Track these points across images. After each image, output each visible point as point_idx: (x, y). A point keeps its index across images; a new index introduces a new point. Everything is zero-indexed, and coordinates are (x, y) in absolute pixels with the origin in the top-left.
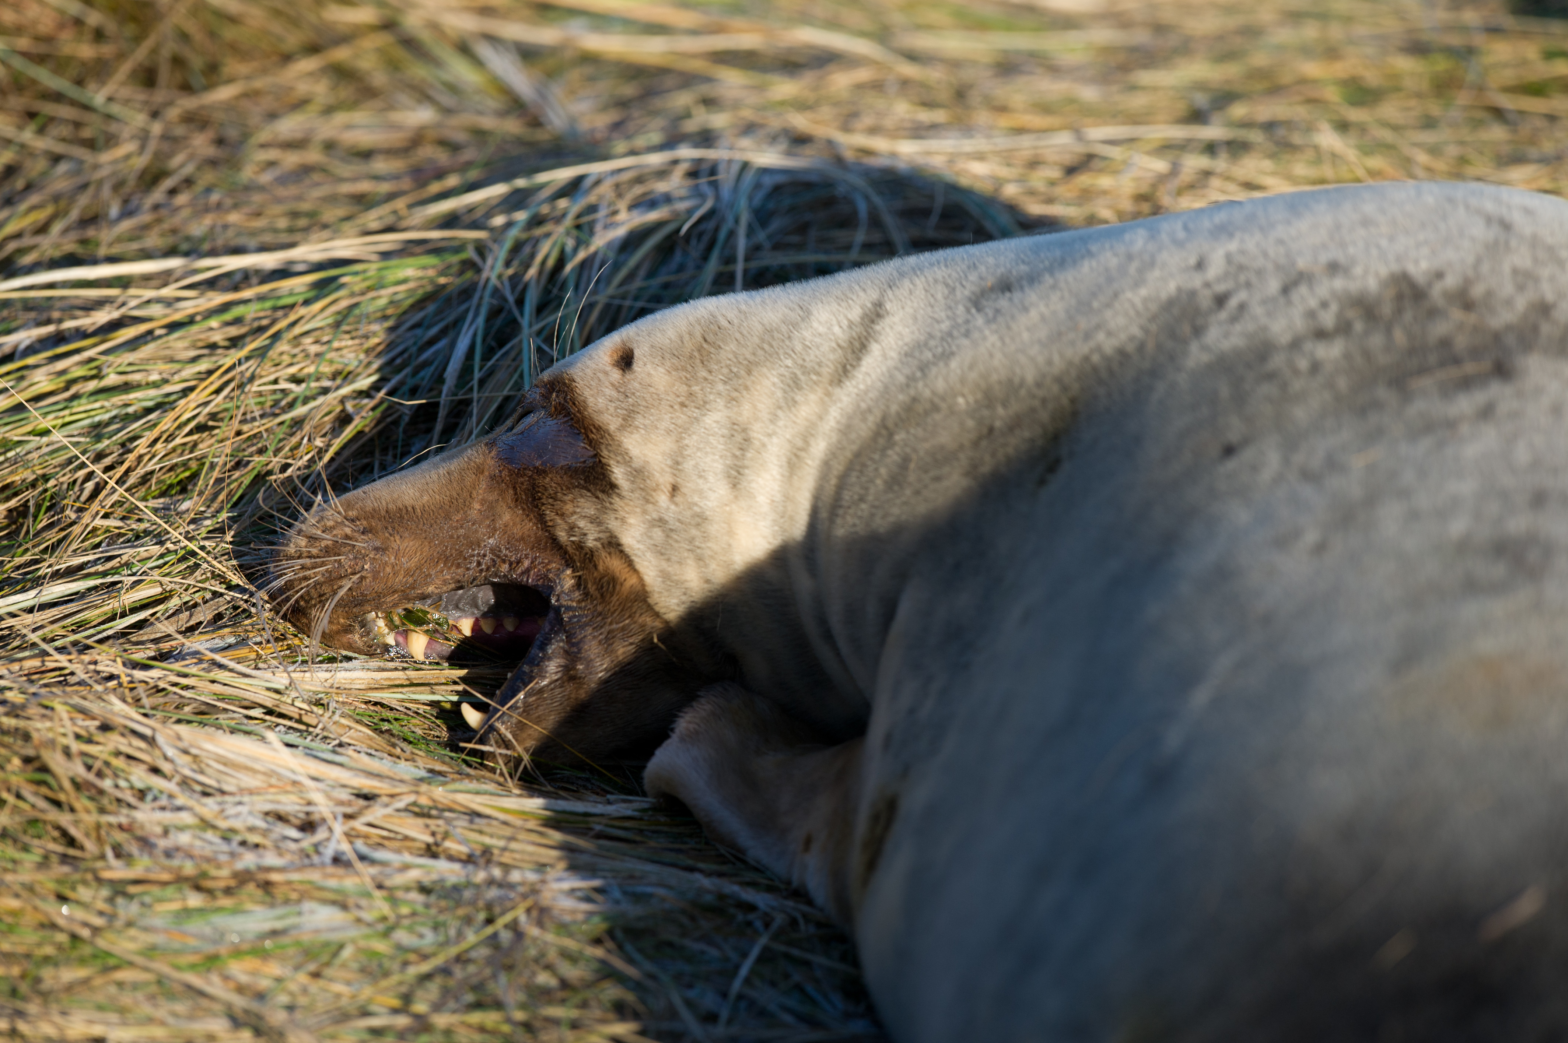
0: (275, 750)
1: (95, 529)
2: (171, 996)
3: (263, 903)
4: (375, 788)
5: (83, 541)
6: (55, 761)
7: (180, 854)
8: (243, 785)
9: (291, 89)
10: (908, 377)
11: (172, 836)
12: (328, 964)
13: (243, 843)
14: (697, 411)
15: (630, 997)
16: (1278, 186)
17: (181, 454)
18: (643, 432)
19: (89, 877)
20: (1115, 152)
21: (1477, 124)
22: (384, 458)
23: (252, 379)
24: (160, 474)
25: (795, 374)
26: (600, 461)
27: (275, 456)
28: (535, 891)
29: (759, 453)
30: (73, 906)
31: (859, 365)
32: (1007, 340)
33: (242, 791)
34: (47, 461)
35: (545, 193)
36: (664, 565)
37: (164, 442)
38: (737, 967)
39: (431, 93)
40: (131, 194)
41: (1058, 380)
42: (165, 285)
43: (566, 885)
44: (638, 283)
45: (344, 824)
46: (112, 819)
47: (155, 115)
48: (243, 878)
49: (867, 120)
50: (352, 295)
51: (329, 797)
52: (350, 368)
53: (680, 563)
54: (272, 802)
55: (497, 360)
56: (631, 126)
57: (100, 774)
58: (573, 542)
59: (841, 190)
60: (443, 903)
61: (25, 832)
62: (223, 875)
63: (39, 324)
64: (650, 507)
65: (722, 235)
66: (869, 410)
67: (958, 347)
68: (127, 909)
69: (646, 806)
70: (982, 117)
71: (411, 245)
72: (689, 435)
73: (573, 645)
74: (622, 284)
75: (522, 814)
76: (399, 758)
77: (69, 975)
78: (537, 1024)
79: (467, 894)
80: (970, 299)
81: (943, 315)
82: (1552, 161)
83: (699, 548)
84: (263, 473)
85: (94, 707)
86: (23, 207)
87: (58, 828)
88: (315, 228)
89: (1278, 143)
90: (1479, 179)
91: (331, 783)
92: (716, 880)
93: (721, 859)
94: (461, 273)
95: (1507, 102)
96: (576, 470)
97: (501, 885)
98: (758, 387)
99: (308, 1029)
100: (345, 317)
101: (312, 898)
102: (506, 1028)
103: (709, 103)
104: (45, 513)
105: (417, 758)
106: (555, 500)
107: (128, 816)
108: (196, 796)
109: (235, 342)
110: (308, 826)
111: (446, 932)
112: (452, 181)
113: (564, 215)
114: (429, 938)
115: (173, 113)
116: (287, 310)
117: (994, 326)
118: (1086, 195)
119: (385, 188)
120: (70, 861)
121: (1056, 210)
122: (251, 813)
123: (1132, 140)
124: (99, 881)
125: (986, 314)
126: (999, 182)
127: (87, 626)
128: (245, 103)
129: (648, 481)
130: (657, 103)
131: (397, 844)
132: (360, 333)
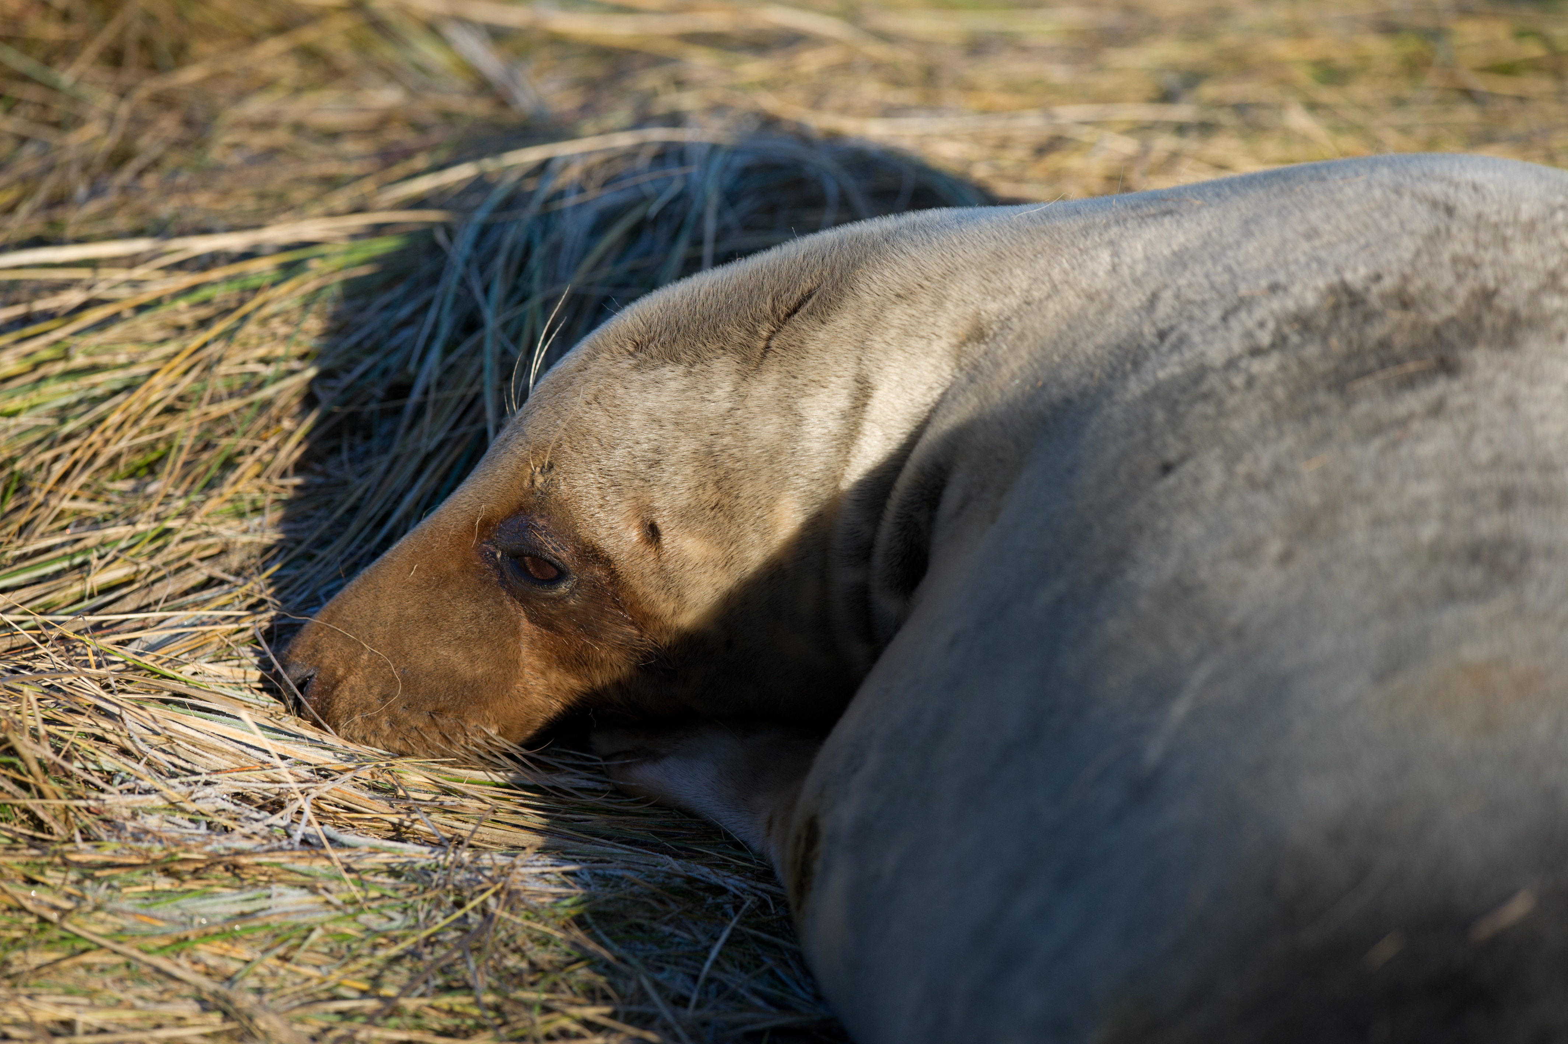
1: (62, 512)
2: (140, 980)
3: (231, 886)
5: (50, 524)
6: (23, 743)
7: (148, 837)
8: (212, 765)
9: (258, 70)
11: (140, 818)
12: (296, 948)
13: (213, 826)
15: (601, 981)
16: (1245, 165)
17: (149, 436)
19: (57, 860)
20: (1085, 134)
21: (1448, 105)
23: (220, 360)
24: (128, 455)
27: (244, 438)
28: (504, 875)
30: (42, 889)
33: (211, 770)
34: (14, 443)
37: (130, 425)
38: (708, 949)
39: (399, 73)
40: (98, 175)
42: (134, 266)
43: (536, 869)
44: (606, 270)
46: (80, 803)
47: (123, 94)
48: (214, 860)
49: (835, 101)
50: (319, 277)
54: (239, 783)
56: (599, 107)
57: (68, 757)
59: (810, 171)
60: (412, 886)
62: (192, 858)
63: (7, 306)
65: (691, 217)
68: (95, 893)
70: (952, 97)
71: (377, 227)
74: (590, 271)
77: (36, 958)
78: (508, 1007)
79: (436, 877)
82: (1522, 140)
84: (232, 454)
87: (26, 811)
88: (283, 209)
89: (1248, 124)
92: (685, 863)
95: (1479, 83)
97: (470, 869)
99: (276, 1012)
100: (312, 299)
101: (280, 881)
102: (476, 1011)
103: (680, 84)
104: (13, 494)
107: (97, 799)
108: (163, 777)
109: (203, 324)
111: (415, 914)
112: (420, 162)
113: (531, 199)
114: (398, 921)
115: (141, 94)
116: (255, 292)
118: (1056, 177)
119: (353, 169)
120: (38, 843)
121: (1025, 191)
122: (218, 795)
123: (1102, 121)
124: (68, 864)
128: (212, 85)
130: (627, 83)
131: (365, 825)
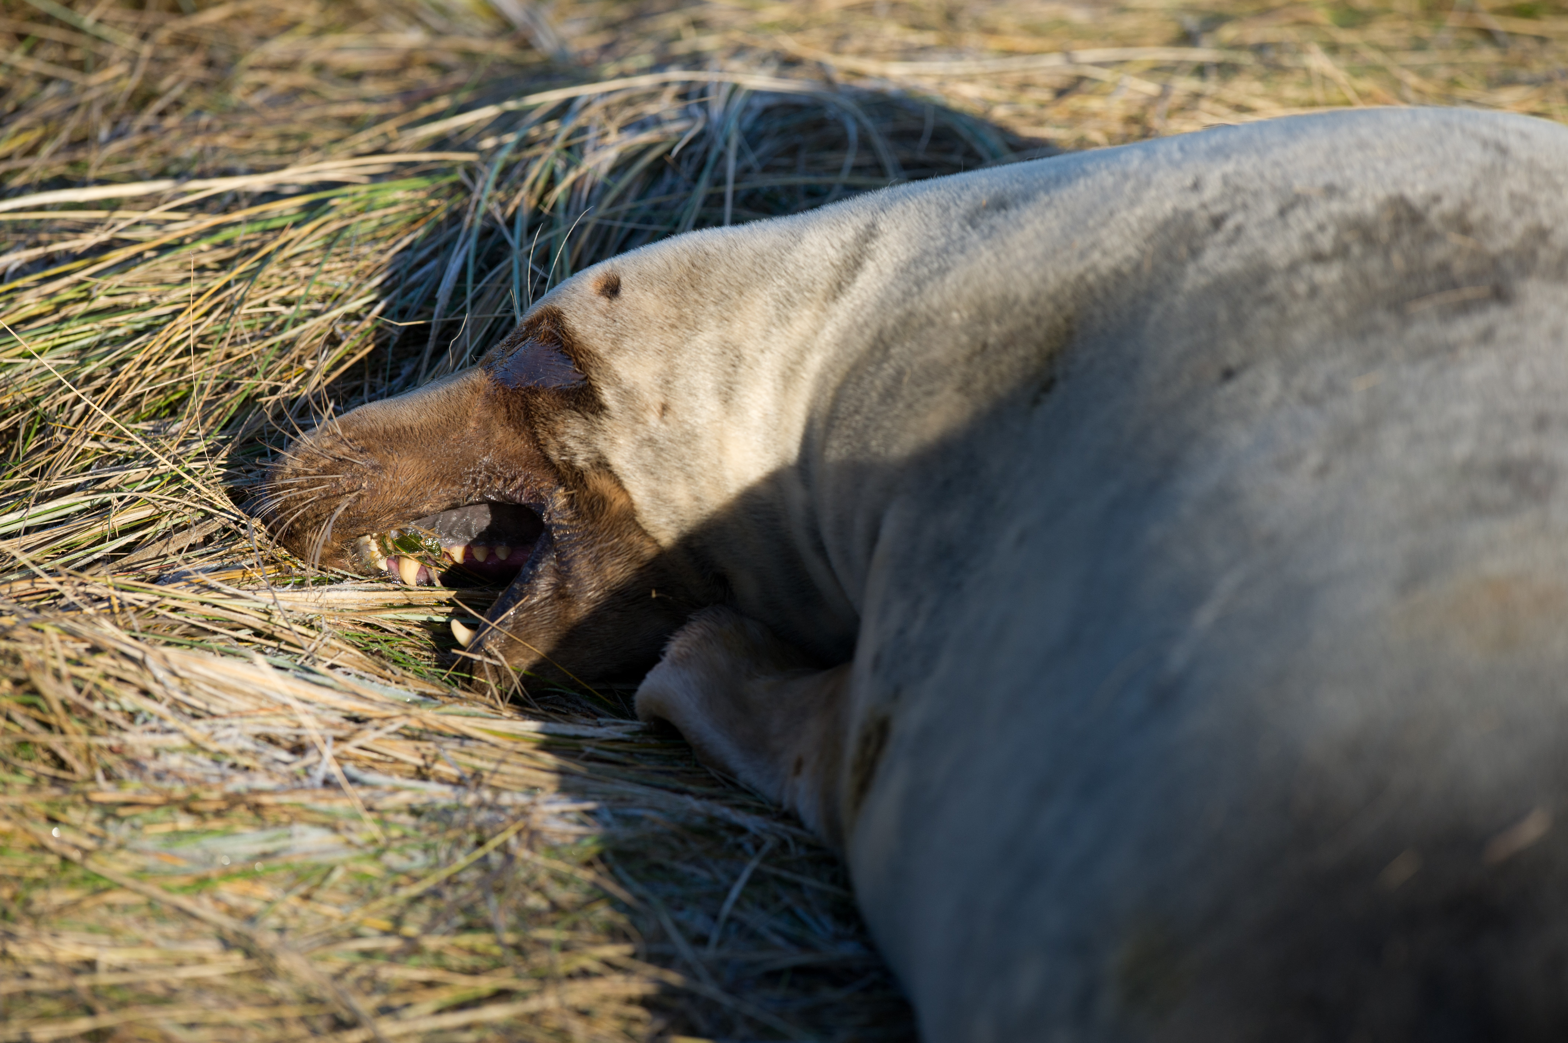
0: (262, 672)
1: (84, 452)
2: (161, 918)
3: (253, 825)
4: (366, 710)
5: (72, 464)
6: (46, 684)
7: (170, 777)
8: (233, 707)
9: (281, 11)
10: (904, 293)
11: (162, 758)
12: (318, 887)
13: (234, 766)
14: (688, 331)
15: (622, 920)
16: (1269, 110)
17: (171, 377)
18: (631, 354)
19: (80, 799)
20: (1105, 75)
21: (1467, 46)
22: (374, 380)
23: (241, 302)
24: (150, 396)
25: (788, 292)
26: (590, 384)
27: (265, 378)
28: (524, 814)
29: (751, 368)
30: (64, 828)
31: (854, 282)
32: (1003, 256)
33: (232, 713)
34: (37, 383)
35: (536, 115)
36: (653, 484)
37: (153, 365)
38: (727, 890)
39: (421, 15)
40: (120, 117)
41: (1053, 298)
42: (155, 206)
43: (556, 808)
44: (628, 204)
45: (334, 747)
46: (102, 742)
47: (144, 37)
48: (233, 800)
49: (858, 43)
50: (342, 217)
51: (320, 720)
52: (340, 291)
53: (669, 482)
54: (262, 724)
55: (487, 282)
56: (621, 49)
57: (90, 697)
58: (564, 461)
59: (831, 112)
60: (433, 826)
61: (15, 754)
62: (213, 797)
63: (29, 247)
64: (639, 427)
65: (712, 157)
66: (866, 324)
67: (954, 262)
68: (117, 832)
69: (637, 729)
70: (972, 39)
71: (401, 167)
72: (680, 355)
73: (563, 564)
74: (613, 204)
75: (514, 737)
76: (389, 680)
77: (59, 897)
78: (528, 946)
79: (458, 817)
80: (965, 217)
81: (938, 232)
82: (1543, 83)
83: (689, 465)
84: (253, 395)
85: (84, 630)
86: (13, 129)
87: (49, 750)
88: (305, 150)
89: (1268, 65)
90: (1469, 102)
91: (321, 706)
92: (706, 803)
93: (712, 782)
94: (450, 196)
95: (1496, 24)
96: (567, 393)
97: (490, 808)
98: (750, 307)
99: (299, 951)
100: (335, 239)
101: (302, 821)
102: (497, 951)
103: (699, 24)
104: (35, 435)
105: (407, 680)
106: (547, 420)
107: (118, 738)
108: (187, 719)
109: (224, 265)
110: (299, 749)
111: (436, 854)
112: (442, 103)
113: (554, 137)
114: (420, 861)
115: (163, 35)
116: (277, 233)
117: (989, 242)
118: (1076, 118)
119: (375, 110)
120: (60, 783)
121: (1046, 132)
122: (240, 735)
123: (1122, 62)
124: (90, 803)
125: (982, 231)
126: (990, 104)
127: (78, 548)
128: (235, 26)
129: (637, 402)
130: (648, 25)
131: (387, 767)
132: (350, 255)
